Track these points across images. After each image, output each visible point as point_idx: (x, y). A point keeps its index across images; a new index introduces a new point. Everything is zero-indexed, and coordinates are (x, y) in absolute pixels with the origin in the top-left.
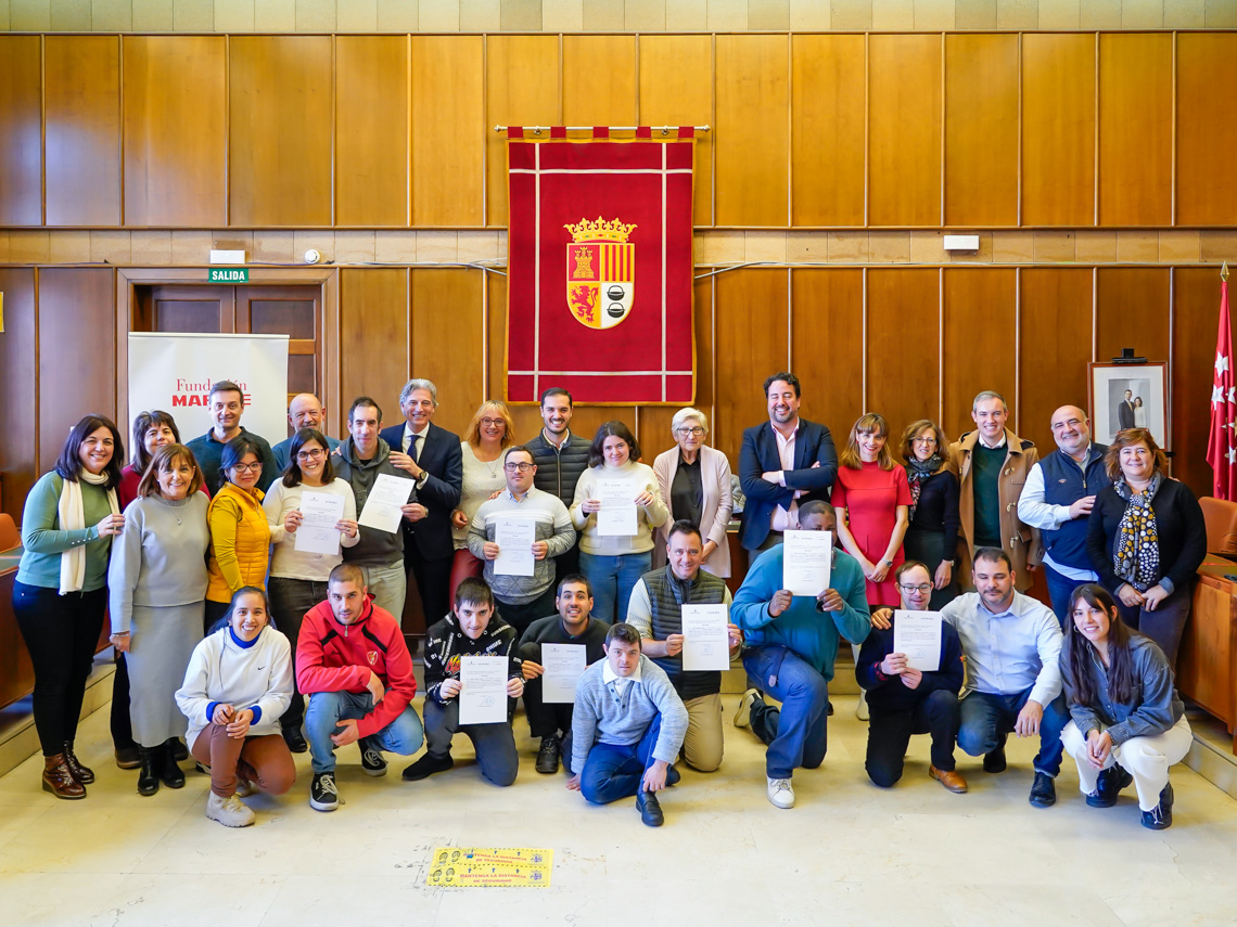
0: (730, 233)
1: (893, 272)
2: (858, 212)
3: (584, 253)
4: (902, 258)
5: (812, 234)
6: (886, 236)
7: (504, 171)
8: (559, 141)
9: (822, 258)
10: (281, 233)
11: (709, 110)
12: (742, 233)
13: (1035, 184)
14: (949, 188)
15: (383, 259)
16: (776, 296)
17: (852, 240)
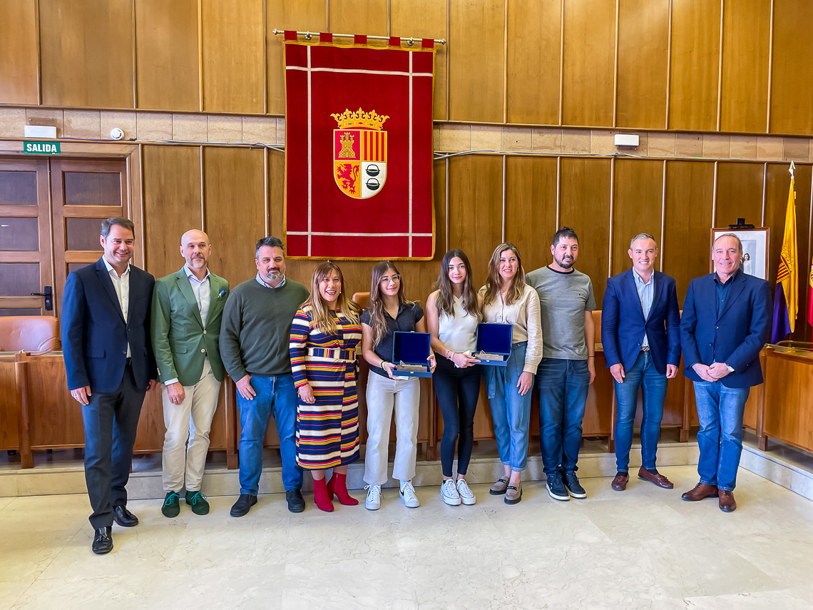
0: (460, 127)
1: (578, 161)
2: (554, 114)
3: (347, 138)
4: (585, 150)
5: (521, 130)
6: (574, 134)
7: (281, 67)
8: (327, 44)
9: (528, 148)
10: (89, 113)
11: (445, 28)
12: (468, 127)
13: (678, 99)
14: (619, 98)
15: (180, 138)
16: (493, 177)
17: (549, 135)
